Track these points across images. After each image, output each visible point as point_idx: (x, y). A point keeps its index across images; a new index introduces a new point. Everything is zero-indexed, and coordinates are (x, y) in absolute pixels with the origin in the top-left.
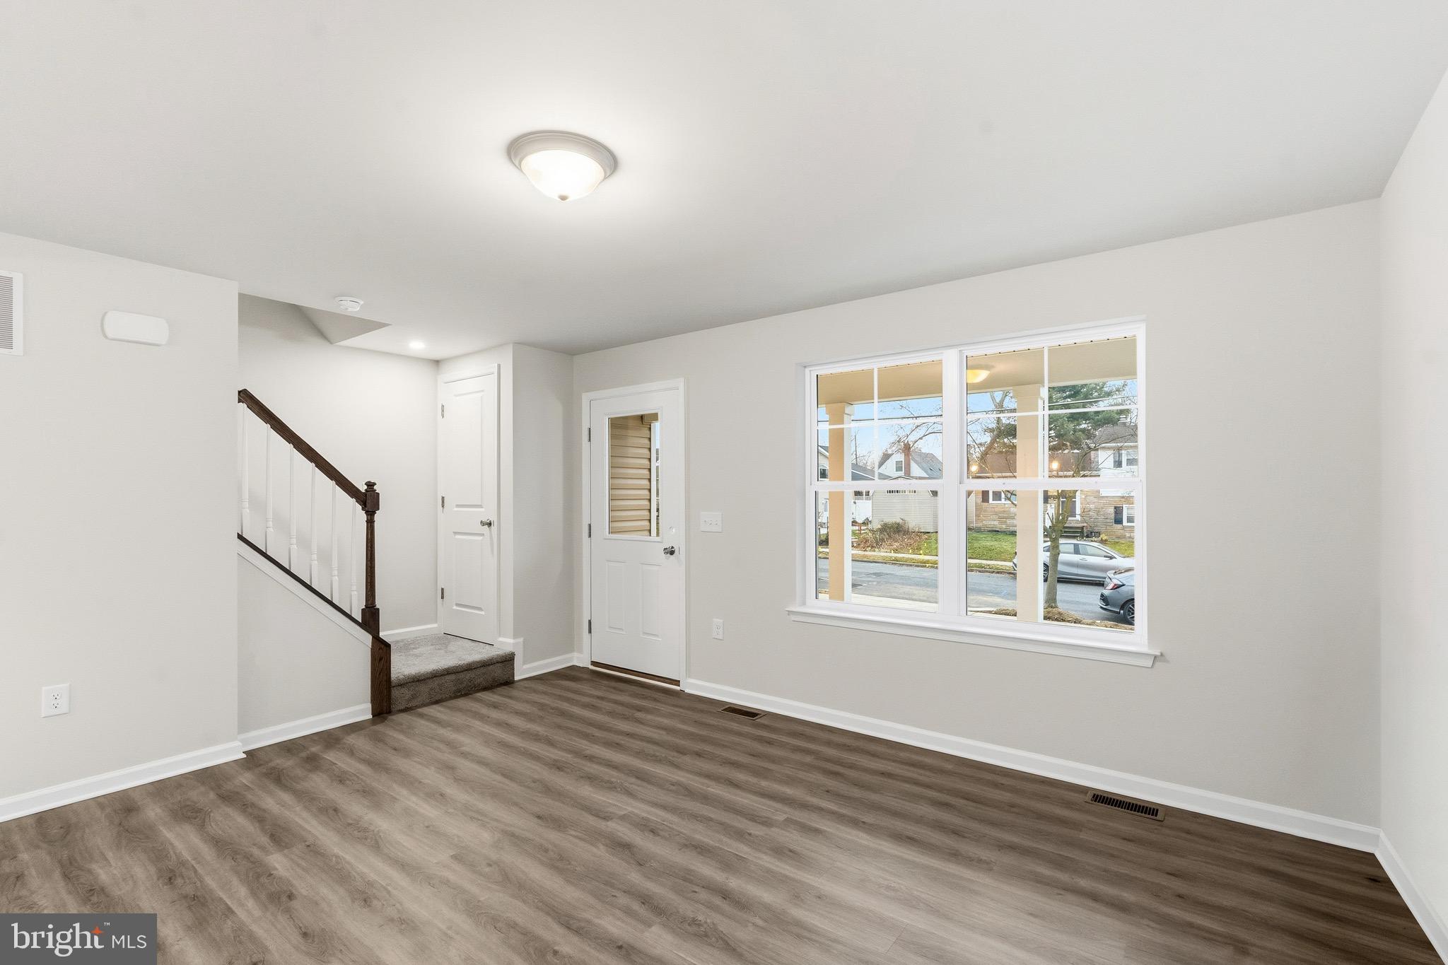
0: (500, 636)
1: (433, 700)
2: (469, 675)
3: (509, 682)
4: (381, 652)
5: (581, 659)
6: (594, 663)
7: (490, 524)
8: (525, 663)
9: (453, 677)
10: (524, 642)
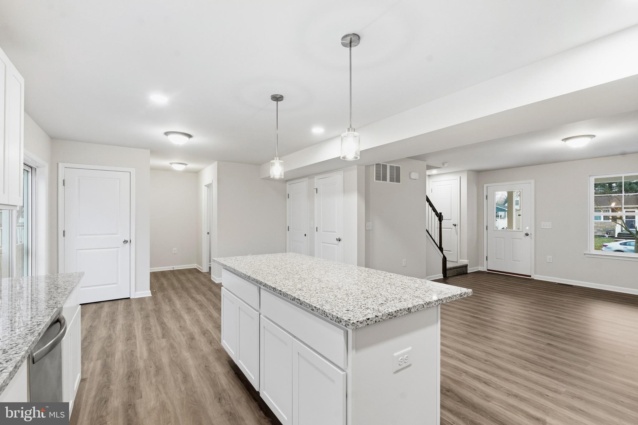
0: (460, 259)
1: (454, 275)
2: (458, 269)
3: (467, 273)
4: (445, 260)
5: (484, 269)
6: (488, 270)
7: (455, 225)
8: (470, 268)
9: (456, 269)
10: (469, 261)
